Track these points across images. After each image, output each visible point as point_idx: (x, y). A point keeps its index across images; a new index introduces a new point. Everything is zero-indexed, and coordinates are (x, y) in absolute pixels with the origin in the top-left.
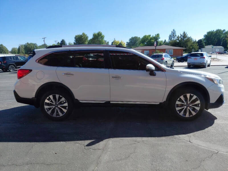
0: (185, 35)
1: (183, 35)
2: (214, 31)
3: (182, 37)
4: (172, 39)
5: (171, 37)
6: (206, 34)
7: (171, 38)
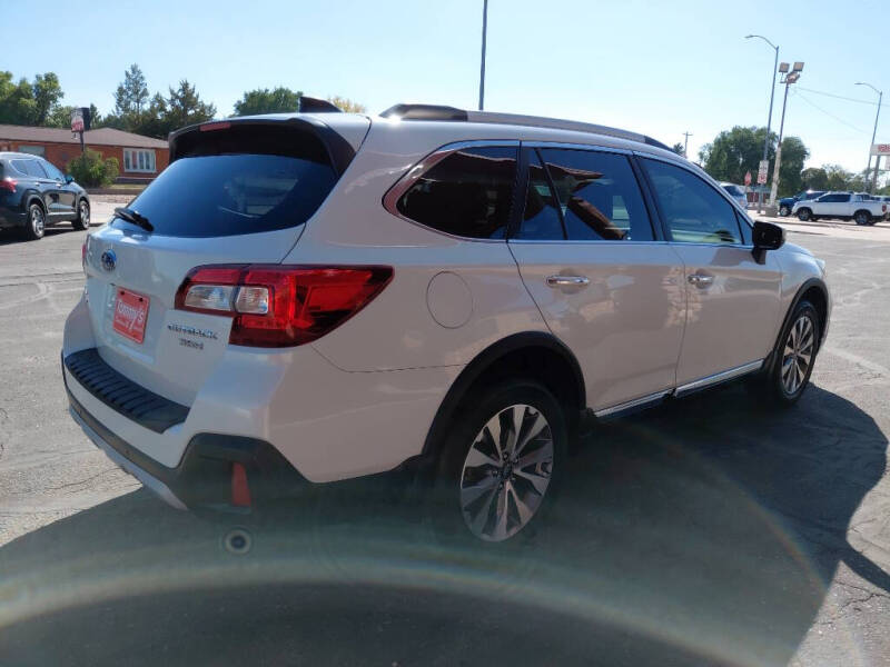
0: (187, 97)
1: (180, 94)
2: (267, 90)
3: (178, 102)
4: (133, 105)
5: (125, 97)
6: (242, 100)
7: (128, 103)
